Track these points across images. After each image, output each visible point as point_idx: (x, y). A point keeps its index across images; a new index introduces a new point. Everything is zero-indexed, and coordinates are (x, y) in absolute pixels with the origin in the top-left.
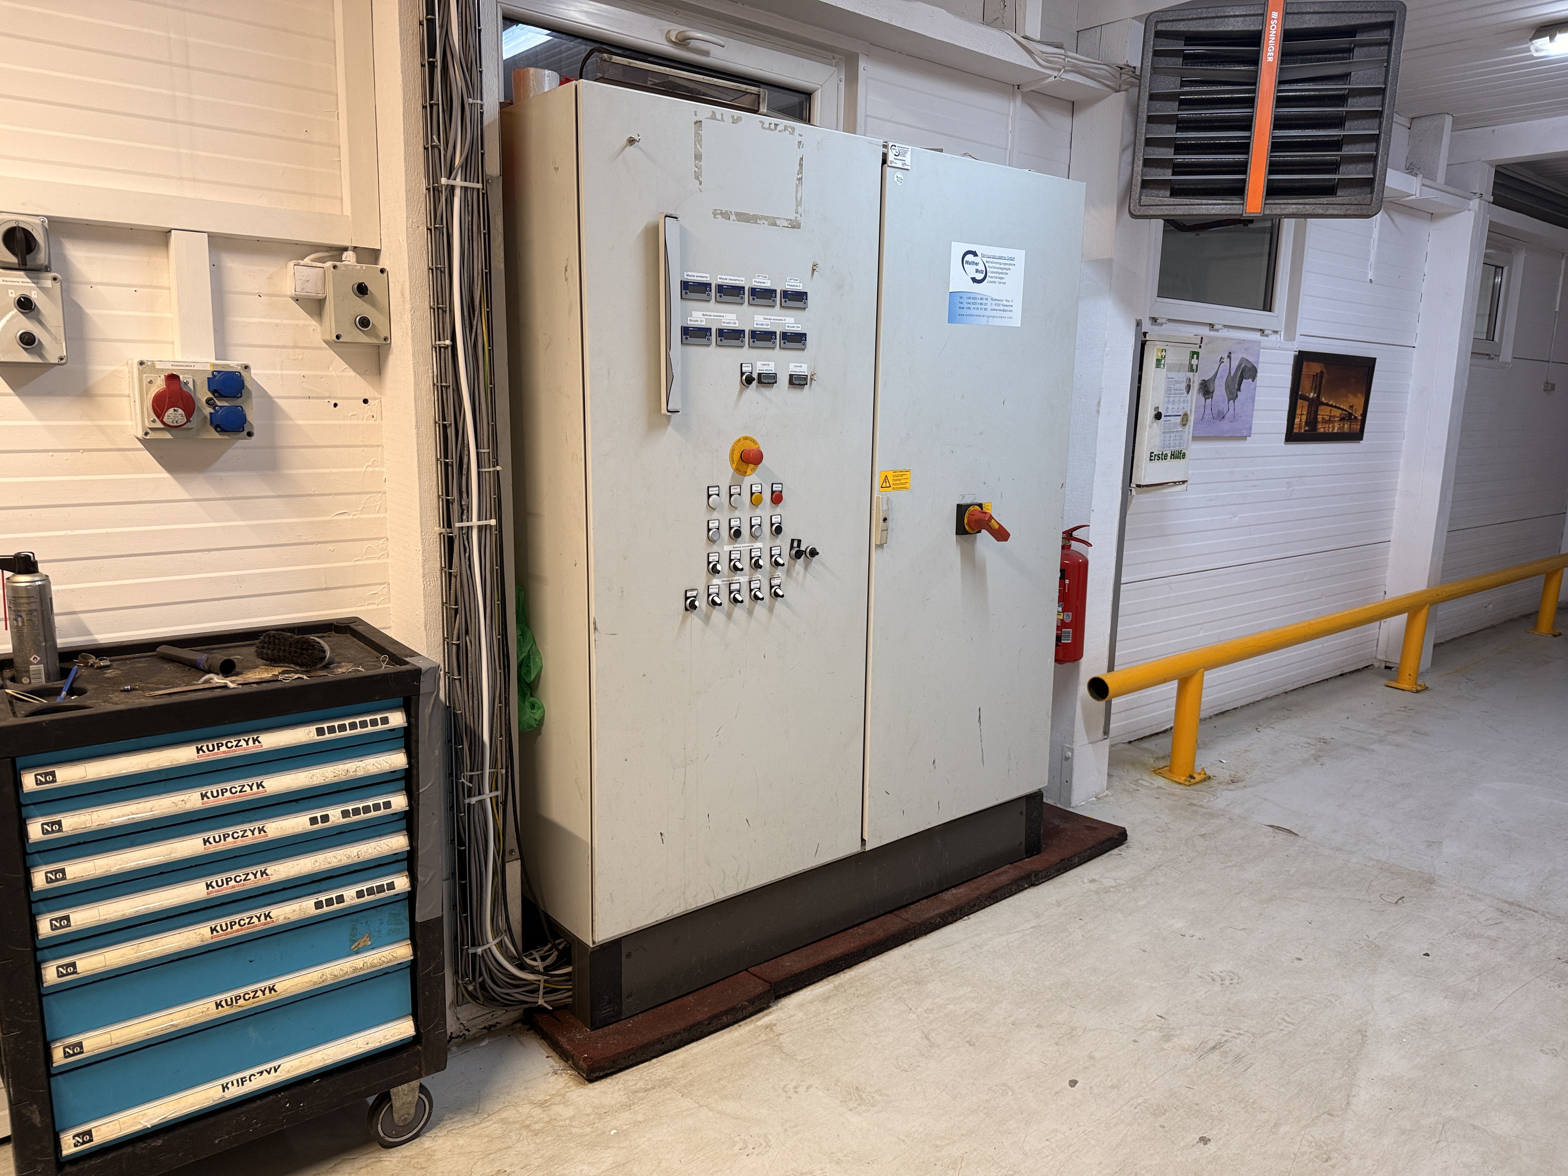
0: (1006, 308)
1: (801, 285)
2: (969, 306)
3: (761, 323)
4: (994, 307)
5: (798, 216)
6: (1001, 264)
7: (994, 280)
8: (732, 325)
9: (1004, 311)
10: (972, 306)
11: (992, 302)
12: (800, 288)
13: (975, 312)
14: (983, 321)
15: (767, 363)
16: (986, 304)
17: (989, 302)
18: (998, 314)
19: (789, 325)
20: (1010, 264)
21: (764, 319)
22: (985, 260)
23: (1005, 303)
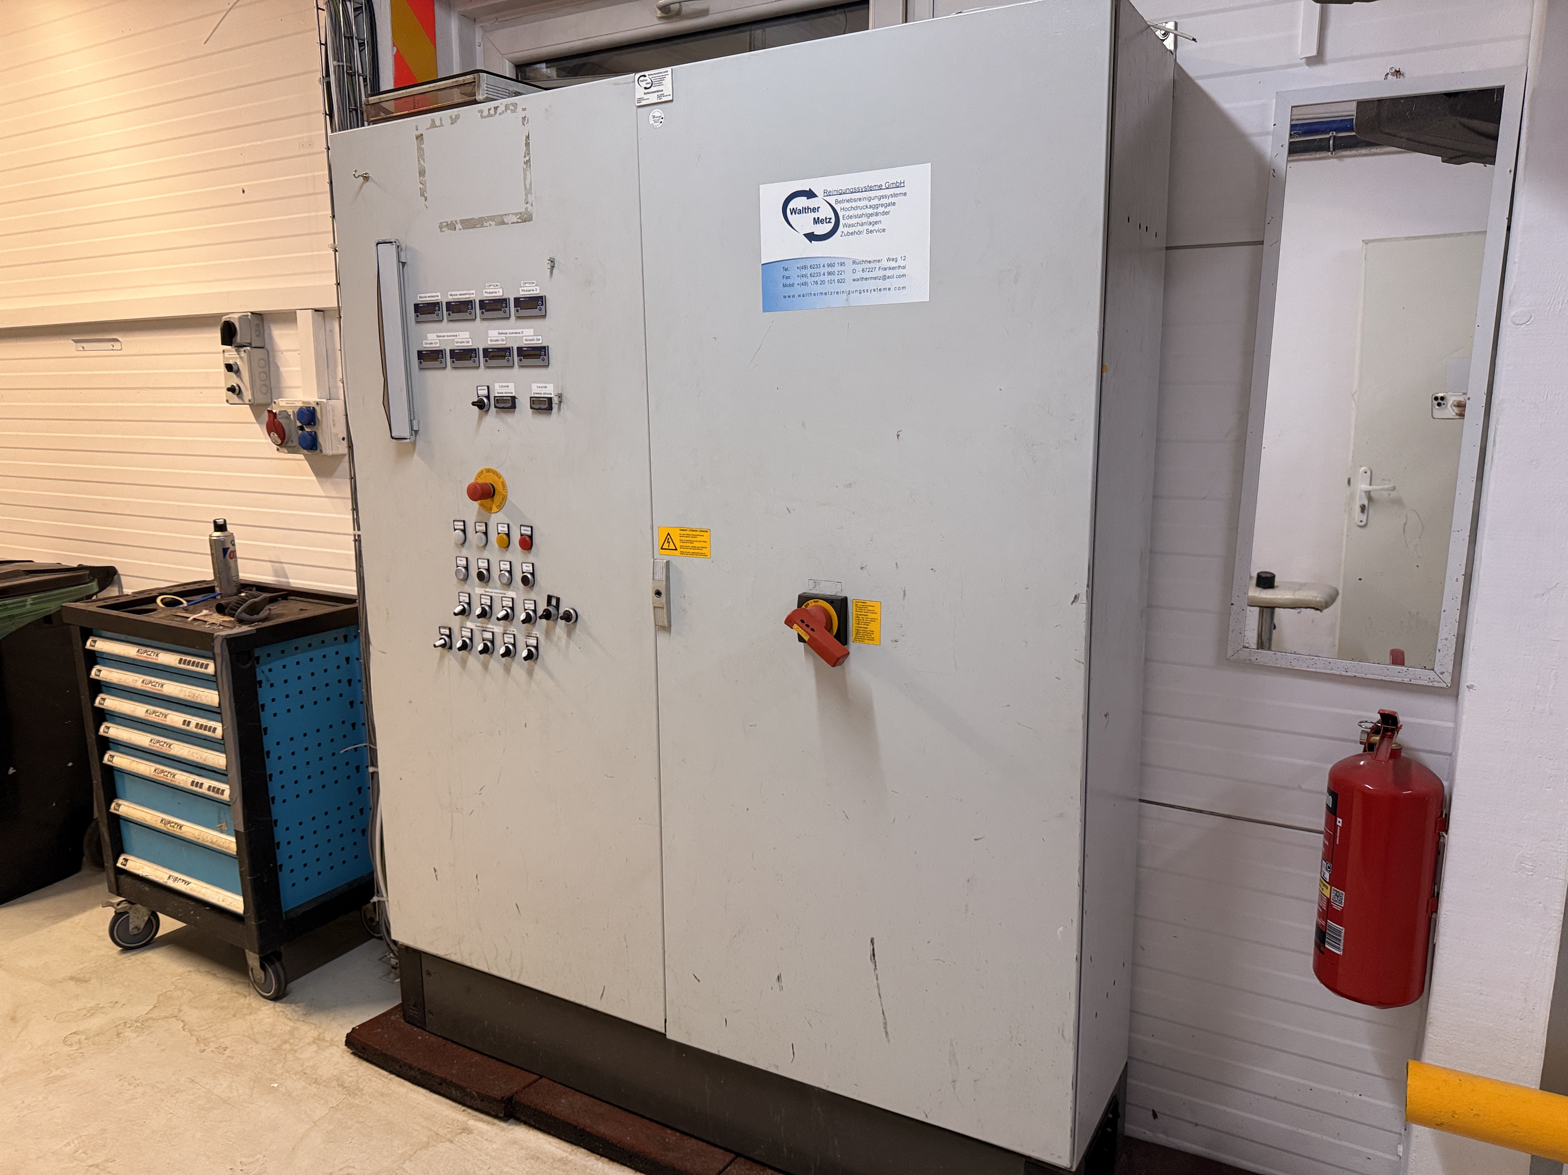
0: (888, 273)
1: (538, 288)
2: (804, 280)
3: (496, 339)
4: (859, 275)
5: (529, 206)
6: (870, 199)
7: (856, 229)
8: (466, 344)
9: (884, 278)
10: (810, 280)
11: (855, 266)
12: (536, 291)
13: (819, 288)
14: (838, 301)
15: (506, 384)
16: (840, 273)
17: (849, 267)
18: (871, 285)
19: (528, 338)
20: (896, 195)
21: (499, 333)
22: (832, 200)
23: (886, 264)
